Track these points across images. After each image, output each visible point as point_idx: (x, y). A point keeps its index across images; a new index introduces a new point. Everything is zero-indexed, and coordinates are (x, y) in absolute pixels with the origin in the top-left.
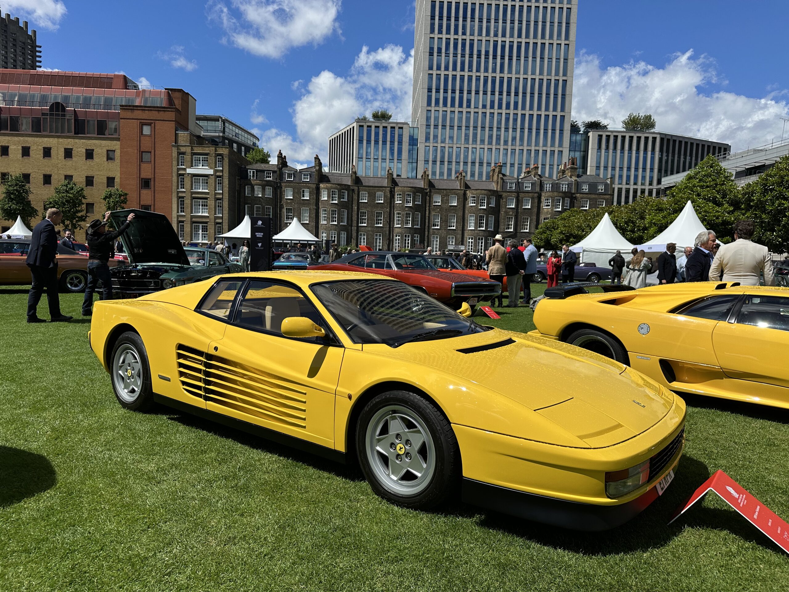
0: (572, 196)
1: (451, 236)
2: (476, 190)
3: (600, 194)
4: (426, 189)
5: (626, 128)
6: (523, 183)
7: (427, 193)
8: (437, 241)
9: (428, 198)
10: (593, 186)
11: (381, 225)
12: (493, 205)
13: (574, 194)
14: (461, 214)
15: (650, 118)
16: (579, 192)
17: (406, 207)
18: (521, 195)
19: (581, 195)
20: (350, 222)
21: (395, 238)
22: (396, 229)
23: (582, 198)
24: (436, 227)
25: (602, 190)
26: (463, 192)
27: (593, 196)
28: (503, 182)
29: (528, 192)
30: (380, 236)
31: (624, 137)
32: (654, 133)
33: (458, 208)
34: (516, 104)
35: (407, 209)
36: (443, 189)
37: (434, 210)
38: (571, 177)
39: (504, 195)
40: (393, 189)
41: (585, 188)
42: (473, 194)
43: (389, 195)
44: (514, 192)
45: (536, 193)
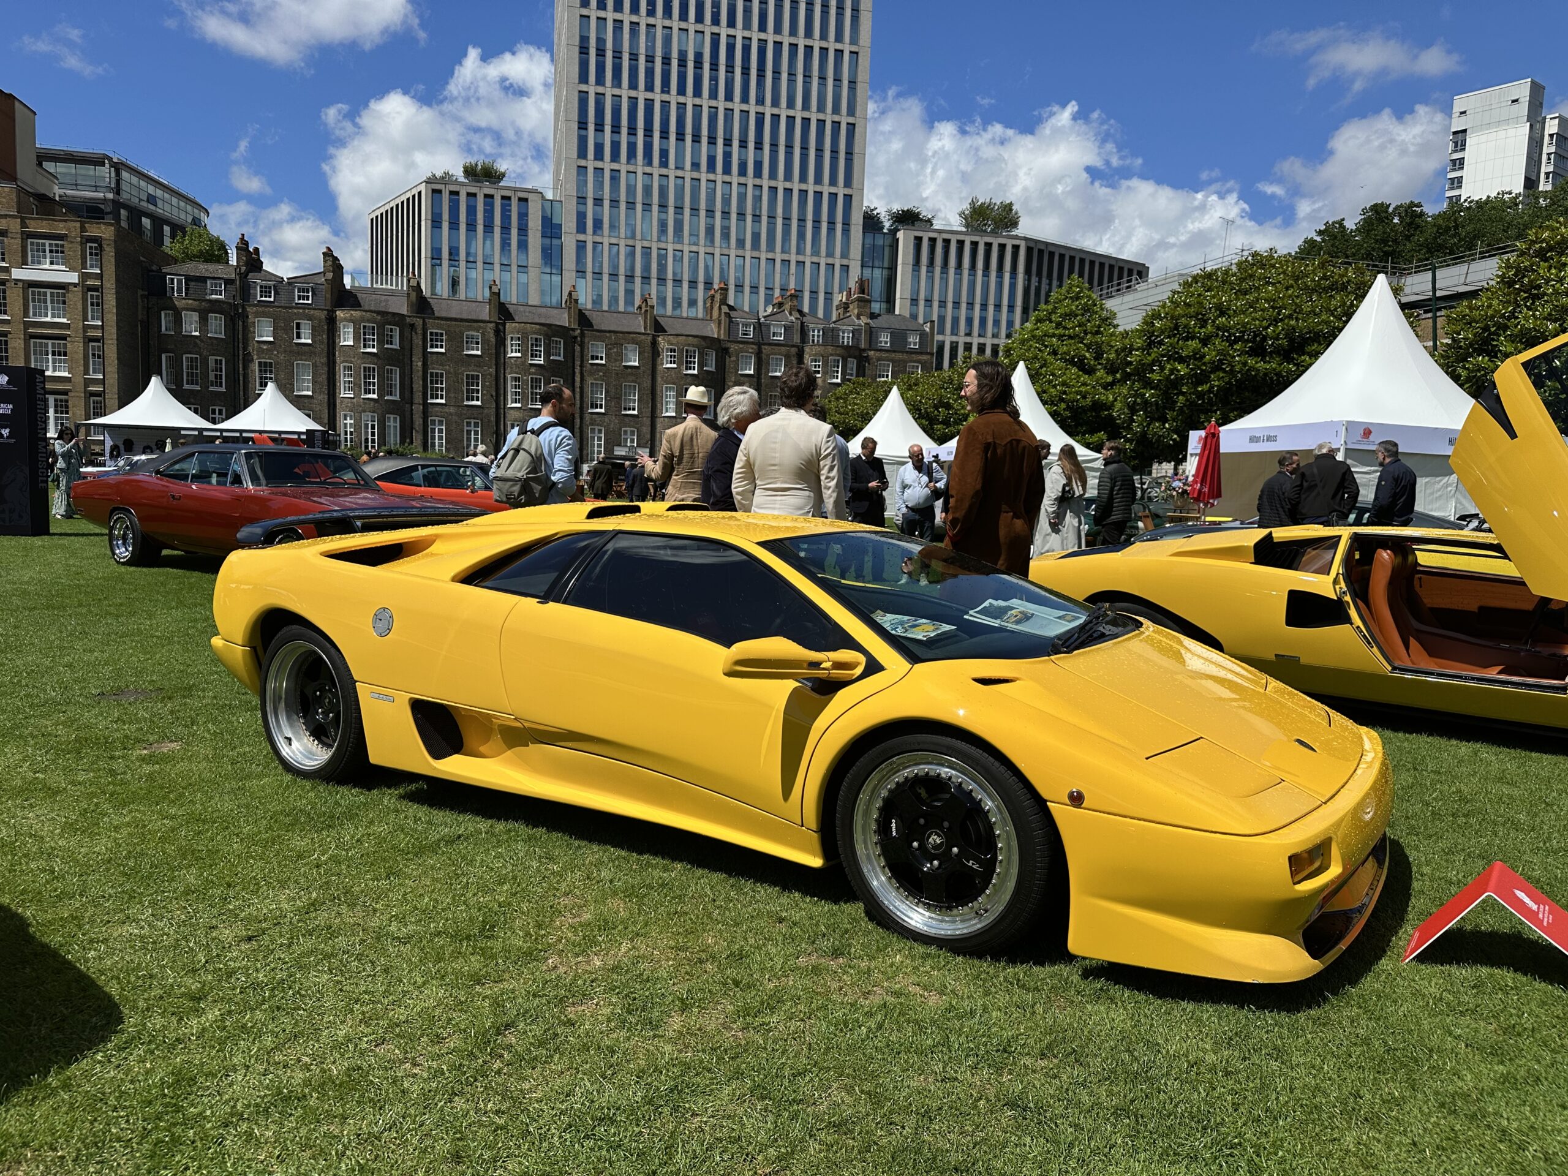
0: (861, 355)
1: (628, 429)
2: (677, 335)
3: (912, 353)
4: (574, 330)
5: (967, 226)
6: (768, 326)
7: (575, 337)
8: (600, 439)
9: (578, 348)
10: (899, 337)
11: (479, 403)
12: (711, 368)
13: (864, 350)
14: (647, 383)
15: (1011, 210)
16: (873, 347)
17: (531, 365)
18: (766, 349)
19: (878, 354)
20: (407, 394)
21: (509, 430)
22: (512, 412)
23: (879, 359)
24: (598, 410)
25: (915, 344)
26: (650, 338)
27: (899, 356)
28: (731, 321)
29: (778, 344)
30: (476, 425)
31: (961, 243)
32: (1017, 237)
33: (641, 371)
34: (758, 165)
35: (533, 370)
36: (610, 332)
37: (591, 374)
38: (859, 318)
39: (733, 347)
40: (501, 327)
41: (885, 340)
42: (670, 343)
43: (493, 340)
44: (752, 343)
45: (793, 346)
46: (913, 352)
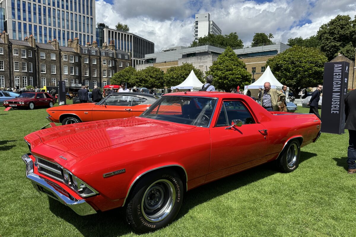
1: (53, 78)
2: (68, 51)
4: (34, 48)
6: (91, 50)
7: (36, 50)
8: (44, 81)
9: (36, 54)
10: (123, 56)
11: (3, 70)
12: (77, 61)
13: (115, 59)
14: (59, 65)
16: (117, 58)
17: (22, 58)
18: (91, 57)
19: (119, 60)
21: (15, 79)
22: (16, 73)
24: (44, 73)
25: (127, 58)
26: (59, 52)
27: (124, 61)
28: (81, 49)
29: (94, 56)
30: (3, 77)
33: (56, 61)
35: (23, 60)
36: (46, 49)
37: (41, 62)
39: (82, 56)
40: (10, 46)
41: (120, 56)
42: (65, 53)
43: (7, 50)
44: (88, 55)
45: (98, 56)
46: (126, 60)
